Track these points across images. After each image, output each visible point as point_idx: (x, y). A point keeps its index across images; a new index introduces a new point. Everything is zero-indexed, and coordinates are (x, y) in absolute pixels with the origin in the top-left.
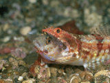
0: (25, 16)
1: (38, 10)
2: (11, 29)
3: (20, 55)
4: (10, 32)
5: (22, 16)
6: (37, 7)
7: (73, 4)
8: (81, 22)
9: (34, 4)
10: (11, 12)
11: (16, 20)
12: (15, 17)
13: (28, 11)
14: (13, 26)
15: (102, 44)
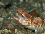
0: (18, 8)
1: (24, 4)
2: (12, 13)
3: (11, 26)
4: (12, 15)
5: (17, 8)
6: (24, 3)
7: (38, 1)
8: (41, 9)
9: (22, 2)
10: (13, 6)
11: (14, 9)
12: (14, 8)
13: (20, 5)
14: (13, 12)
15: (44, 21)
